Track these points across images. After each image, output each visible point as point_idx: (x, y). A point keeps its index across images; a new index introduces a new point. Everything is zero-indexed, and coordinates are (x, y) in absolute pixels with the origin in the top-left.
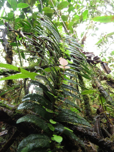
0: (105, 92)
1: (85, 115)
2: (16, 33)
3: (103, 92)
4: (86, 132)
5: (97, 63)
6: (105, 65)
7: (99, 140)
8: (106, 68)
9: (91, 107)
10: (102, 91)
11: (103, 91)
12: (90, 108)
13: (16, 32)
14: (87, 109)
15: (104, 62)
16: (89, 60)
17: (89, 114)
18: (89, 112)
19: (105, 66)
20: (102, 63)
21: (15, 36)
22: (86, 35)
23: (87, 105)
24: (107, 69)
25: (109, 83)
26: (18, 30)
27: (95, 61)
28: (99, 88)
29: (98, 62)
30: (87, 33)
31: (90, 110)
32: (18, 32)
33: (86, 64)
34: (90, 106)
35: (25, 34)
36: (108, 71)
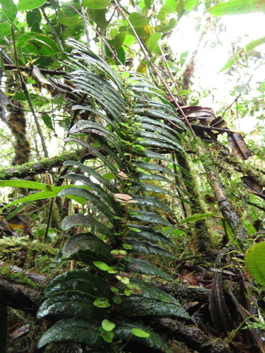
0: (232, 216)
1: (197, 250)
2: (24, 73)
3: (228, 213)
4: (176, 328)
5: (218, 134)
6: (237, 138)
7: (202, 344)
8: (239, 145)
9: (209, 230)
10: (226, 212)
11: (228, 210)
12: (208, 234)
13: (22, 70)
14: (201, 238)
15: (234, 133)
16: (201, 127)
17: (206, 247)
18: (206, 243)
19: (238, 142)
20: (231, 134)
21: (22, 81)
22: (193, 57)
23: (200, 228)
24: (242, 149)
25: (247, 181)
26: (27, 65)
27: (214, 129)
28: (220, 203)
29: (221, 132)
30: (196, 52)
31: (208, 239)
32: (26, 70)
33: (195, 139)
34: (206, 229)
35: (44, 73)
36: (243, 152)
